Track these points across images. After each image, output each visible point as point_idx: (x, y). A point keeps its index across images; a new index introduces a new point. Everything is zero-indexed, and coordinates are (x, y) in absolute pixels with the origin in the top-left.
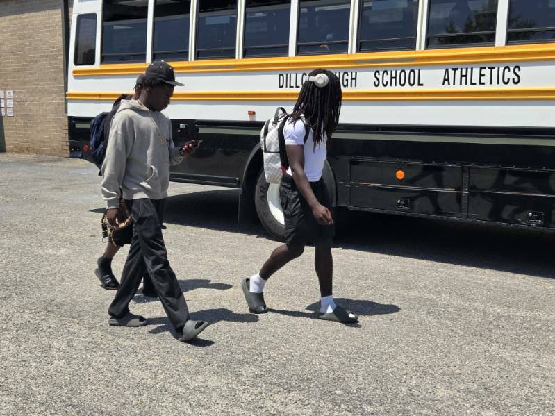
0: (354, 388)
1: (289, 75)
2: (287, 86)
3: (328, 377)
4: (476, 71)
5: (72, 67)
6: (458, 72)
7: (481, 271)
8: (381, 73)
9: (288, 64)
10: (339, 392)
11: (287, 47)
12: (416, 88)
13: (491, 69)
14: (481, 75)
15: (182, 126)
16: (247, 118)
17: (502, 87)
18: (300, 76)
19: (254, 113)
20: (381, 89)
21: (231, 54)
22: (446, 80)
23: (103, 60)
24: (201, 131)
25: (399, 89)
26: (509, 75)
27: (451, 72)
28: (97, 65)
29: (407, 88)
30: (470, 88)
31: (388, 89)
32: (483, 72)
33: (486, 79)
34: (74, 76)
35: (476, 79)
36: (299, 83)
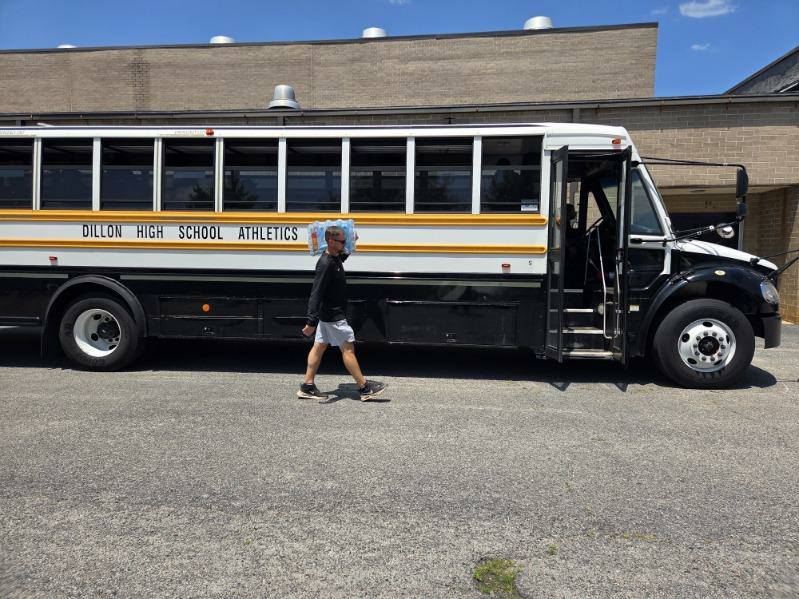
0: (217, 489)
1: (93, 227)
2: (91, 236)
3: (189, 484)
4: (265, 230)
6: (250, 230)
7: (275, 375)
8: (185, 228)
9: (93, 217)
10: (205, 496)
11: (91, 203)
12: (216, 241)
13: (276, 228)
14: (269, 233)
16: (49, 263)
17: (284, 242)
18: (105, 228)
19: (56, 258)
20: (186, 240)
21: (28, 205)
22: (241, 235)
25: (202, 241)
26: (289, 233)
27: (245, 230)
29: (209, 240)
30: (260, 242)
31: (192, 241)
32: (270, 231)
33: (272, 236)
35: (265, 235)
36: (105, 233)
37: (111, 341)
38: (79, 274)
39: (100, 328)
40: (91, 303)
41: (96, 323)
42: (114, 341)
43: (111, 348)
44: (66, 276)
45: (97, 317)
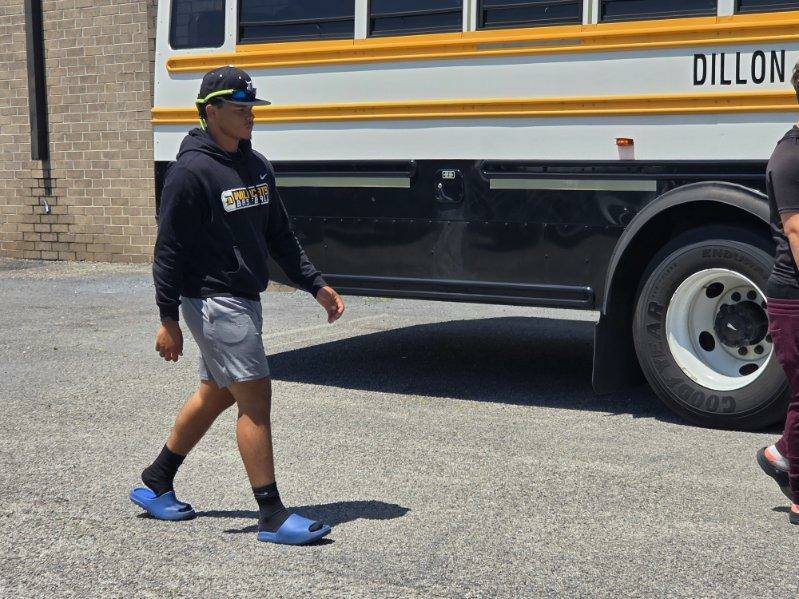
1: (718, 58)
2: (713, 82)
5: (164, 51)
9: (718, 32)
15: (448, 174)
16: (613, 154)
18: (746, 58)
19: (631, 142)
21: (573, 13)
23: (243, 36)
24: (496, 184)
28: (230, 47)
34: (171, 72)
36: (746, 74)
37: (743, 351)
38: (680, 182)
39: (723, 316)
40: (706, 253)
41: (711, 305)
42: (752, 355)
43: (747, 370)
44: (650, 186)
45: (714, 290)
